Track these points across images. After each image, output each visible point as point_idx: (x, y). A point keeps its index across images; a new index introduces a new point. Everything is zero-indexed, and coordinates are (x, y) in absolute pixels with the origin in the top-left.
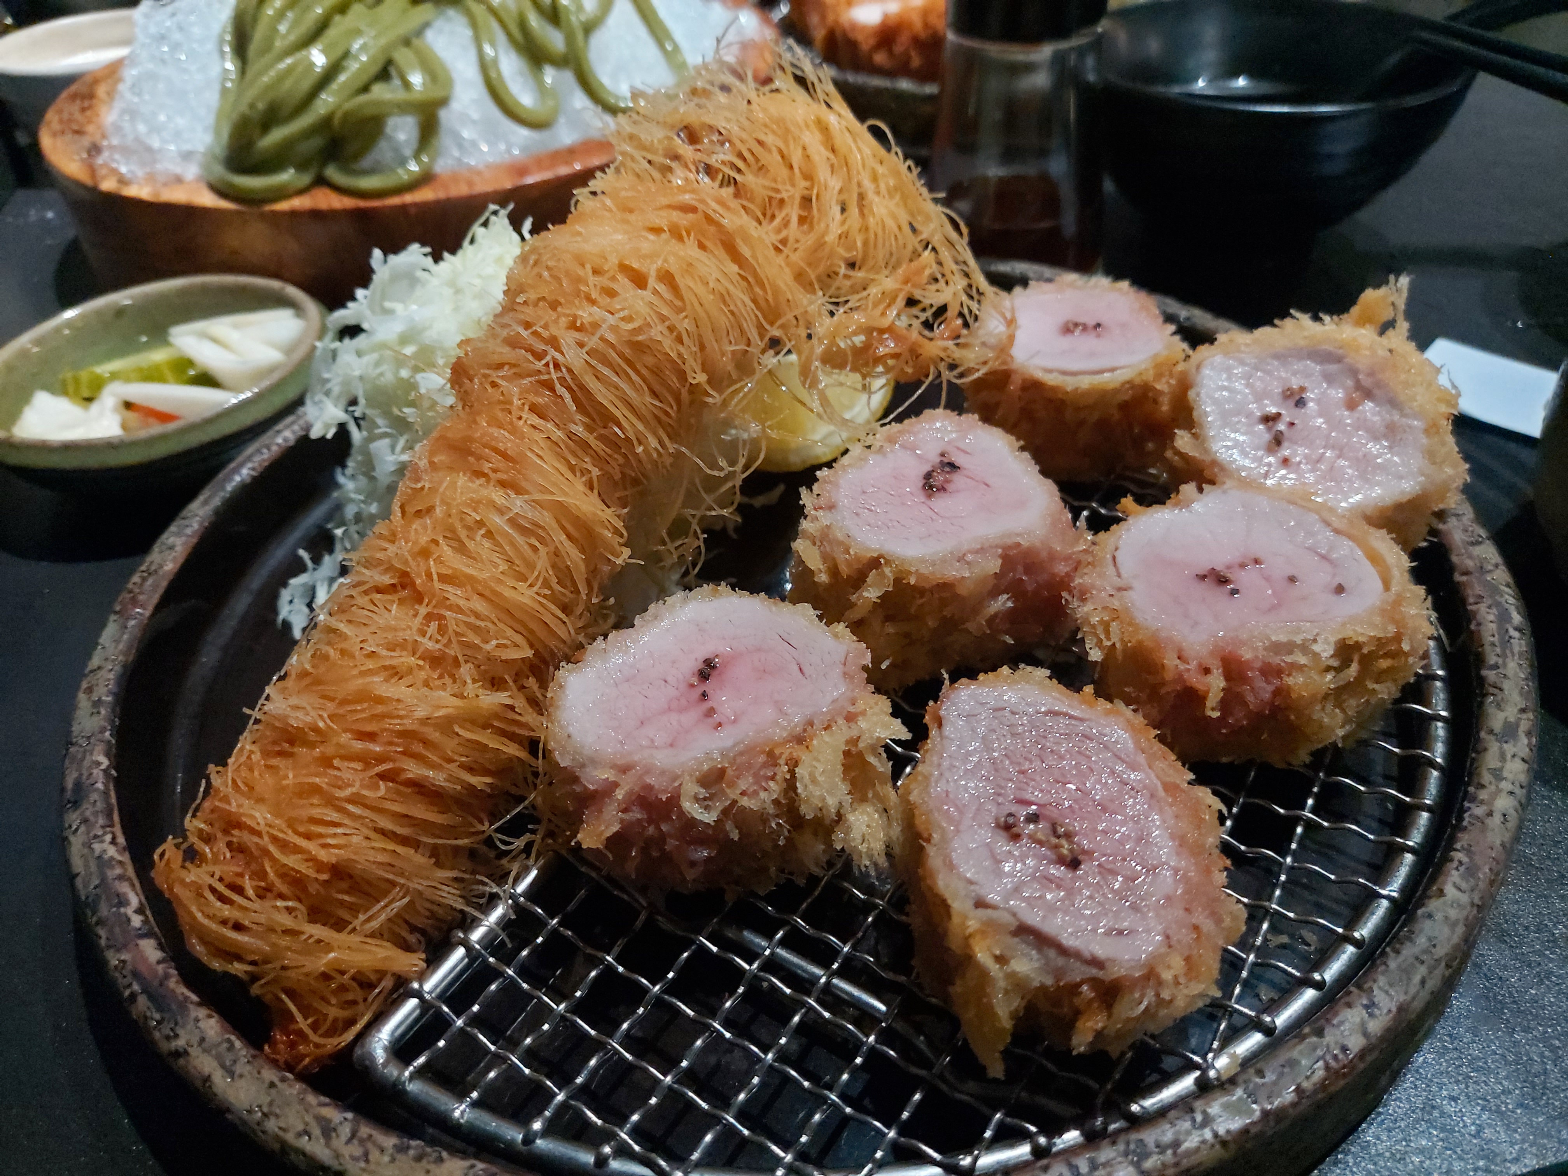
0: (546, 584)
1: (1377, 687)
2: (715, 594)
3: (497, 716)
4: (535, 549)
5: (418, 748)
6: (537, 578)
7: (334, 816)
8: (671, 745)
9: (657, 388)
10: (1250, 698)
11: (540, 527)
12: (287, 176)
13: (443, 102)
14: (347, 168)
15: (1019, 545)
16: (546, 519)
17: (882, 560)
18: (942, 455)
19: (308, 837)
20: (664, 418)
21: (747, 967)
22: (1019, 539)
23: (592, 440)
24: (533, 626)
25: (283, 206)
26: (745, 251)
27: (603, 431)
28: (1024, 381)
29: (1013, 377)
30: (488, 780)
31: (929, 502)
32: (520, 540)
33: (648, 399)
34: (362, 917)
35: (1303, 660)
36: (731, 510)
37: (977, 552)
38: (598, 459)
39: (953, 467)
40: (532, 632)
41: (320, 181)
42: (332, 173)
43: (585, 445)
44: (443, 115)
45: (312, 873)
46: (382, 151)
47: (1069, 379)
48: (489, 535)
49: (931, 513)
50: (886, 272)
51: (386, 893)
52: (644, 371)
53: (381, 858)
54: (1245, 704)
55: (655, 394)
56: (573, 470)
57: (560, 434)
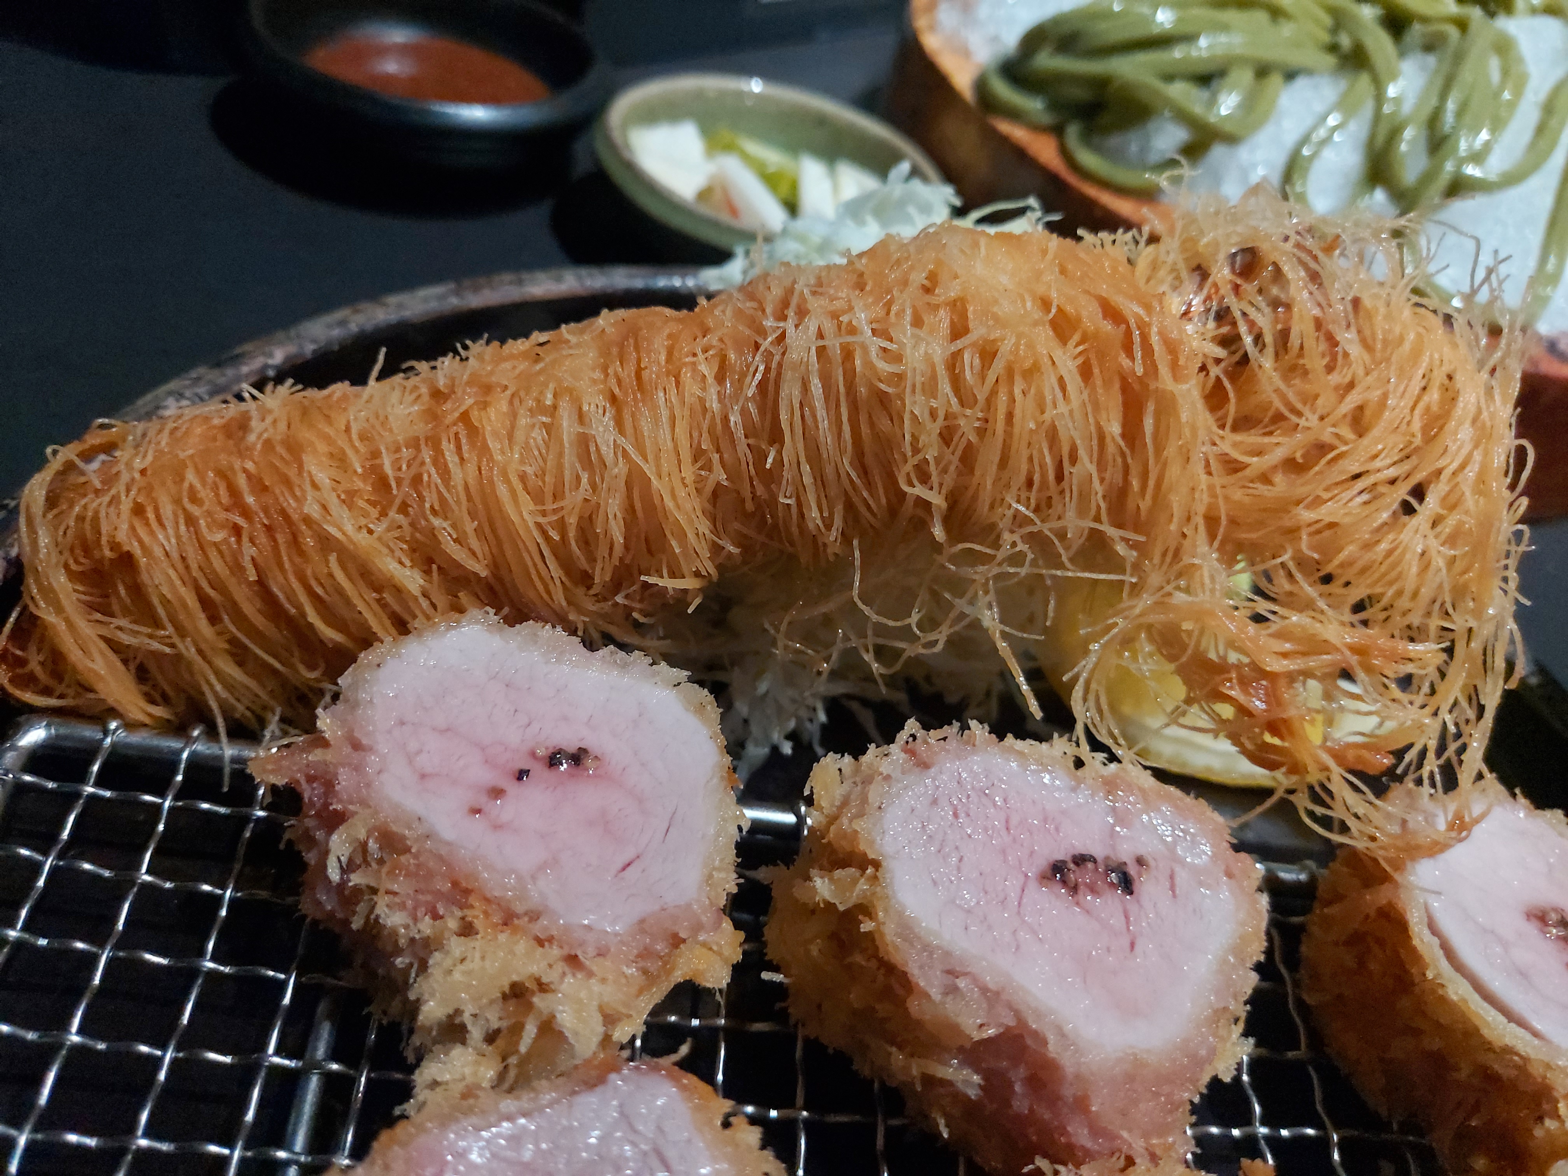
0: (559, 526)
2: (700, 709)
4: (577, 482)
6: (555, 511)
8: (423, 776)
11: (604, 470)
12: (1034, 105)
13: (1231, 139)
14: (1089, 136)
15: (1045, 1042)
17: (870, 870)
18: (1140, 861)
19: (136, 510)
21: (271, 1050)
22: (1051, 1038)
23: (742, 445)
25: (1005, 127)
28: (1391, 905)
29: (1386, 886)
31: (1033, 885)
32: (571, 461)
33: (846, 462)
36: (883, 671)
37: (984, 990)
38: (733, 467)
39: (1127, 884)
40: (503, 557)
41: (1058, 130)
42: (1073, 132)
43: (730, 441)
44: (1218, 152)
45: (104, 541)
46: (1132, 142)
47: (1444, 965)
49: (1013, 895)
50: (1348, 617)
55: (859, 464)
56: (698, 454)
57: (716, 406)
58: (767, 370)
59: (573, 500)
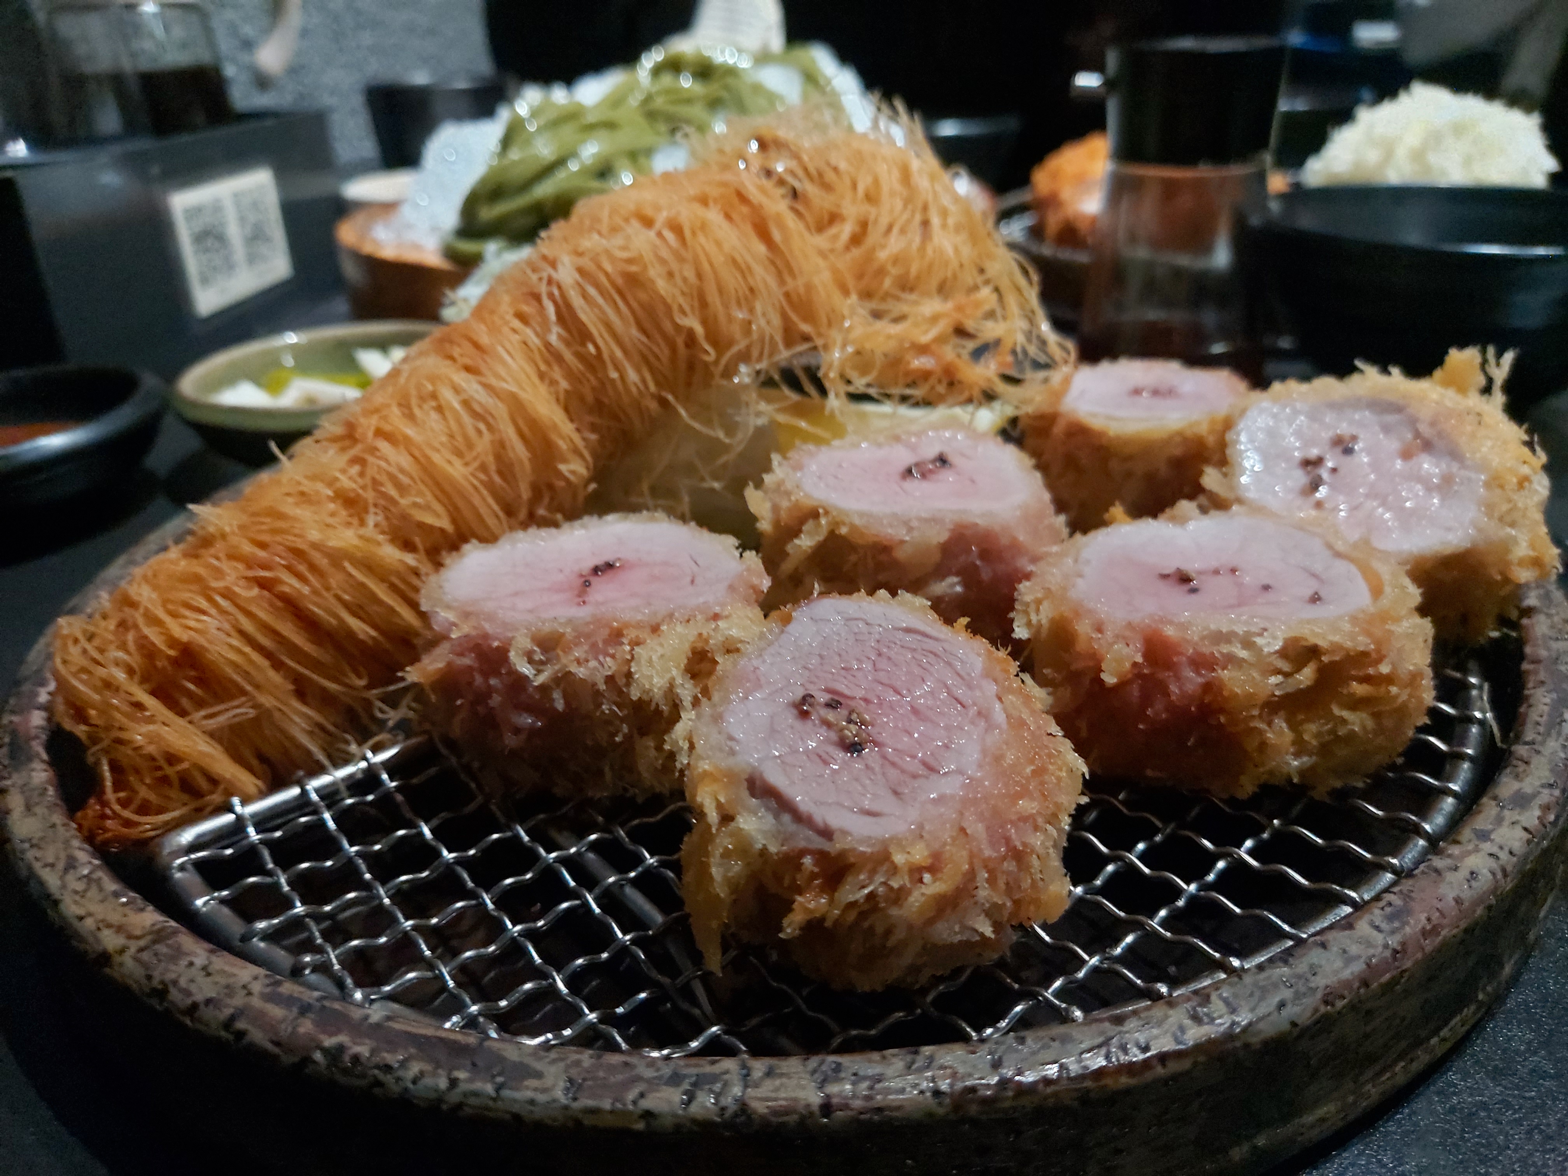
0: (483, 468)
1: (1345, 714)
3: (398, 574)
4: (479, 432)
5: (302, 568)
6: (475, 458)
7: (204, 604)
9: (648, 326)
10: (1174, 688)
11: (491, 414)
16: (501, 411)
17: (821, 511)
18: (940, 454)
19: (174, 615)
20: (652, 359)
23: (568, 355)
24: (461, 504)
26: (777, 236)
27: (580, 349)
30: (373, 633)
31: (902, 483)
32: (467, 419)
33: (634, 332)
34: (203, 713)
35: (1243, 654)
37: (925, 520)
38: (569, 374)
39: (947, 464)
40: (457, 509)
43: (559, 358)
45: (163, 647)
48: (439, 409)
49: (899, 491)
50: (937, 297)
51: (232, 697)
52: (635, 305)
53: (233, 656)
54: (1166, 694)
55: (644, 331)
56: (542, 376)
57: (536, 340)
58: (555, 303)
59: (484, 444)
